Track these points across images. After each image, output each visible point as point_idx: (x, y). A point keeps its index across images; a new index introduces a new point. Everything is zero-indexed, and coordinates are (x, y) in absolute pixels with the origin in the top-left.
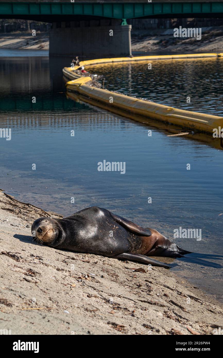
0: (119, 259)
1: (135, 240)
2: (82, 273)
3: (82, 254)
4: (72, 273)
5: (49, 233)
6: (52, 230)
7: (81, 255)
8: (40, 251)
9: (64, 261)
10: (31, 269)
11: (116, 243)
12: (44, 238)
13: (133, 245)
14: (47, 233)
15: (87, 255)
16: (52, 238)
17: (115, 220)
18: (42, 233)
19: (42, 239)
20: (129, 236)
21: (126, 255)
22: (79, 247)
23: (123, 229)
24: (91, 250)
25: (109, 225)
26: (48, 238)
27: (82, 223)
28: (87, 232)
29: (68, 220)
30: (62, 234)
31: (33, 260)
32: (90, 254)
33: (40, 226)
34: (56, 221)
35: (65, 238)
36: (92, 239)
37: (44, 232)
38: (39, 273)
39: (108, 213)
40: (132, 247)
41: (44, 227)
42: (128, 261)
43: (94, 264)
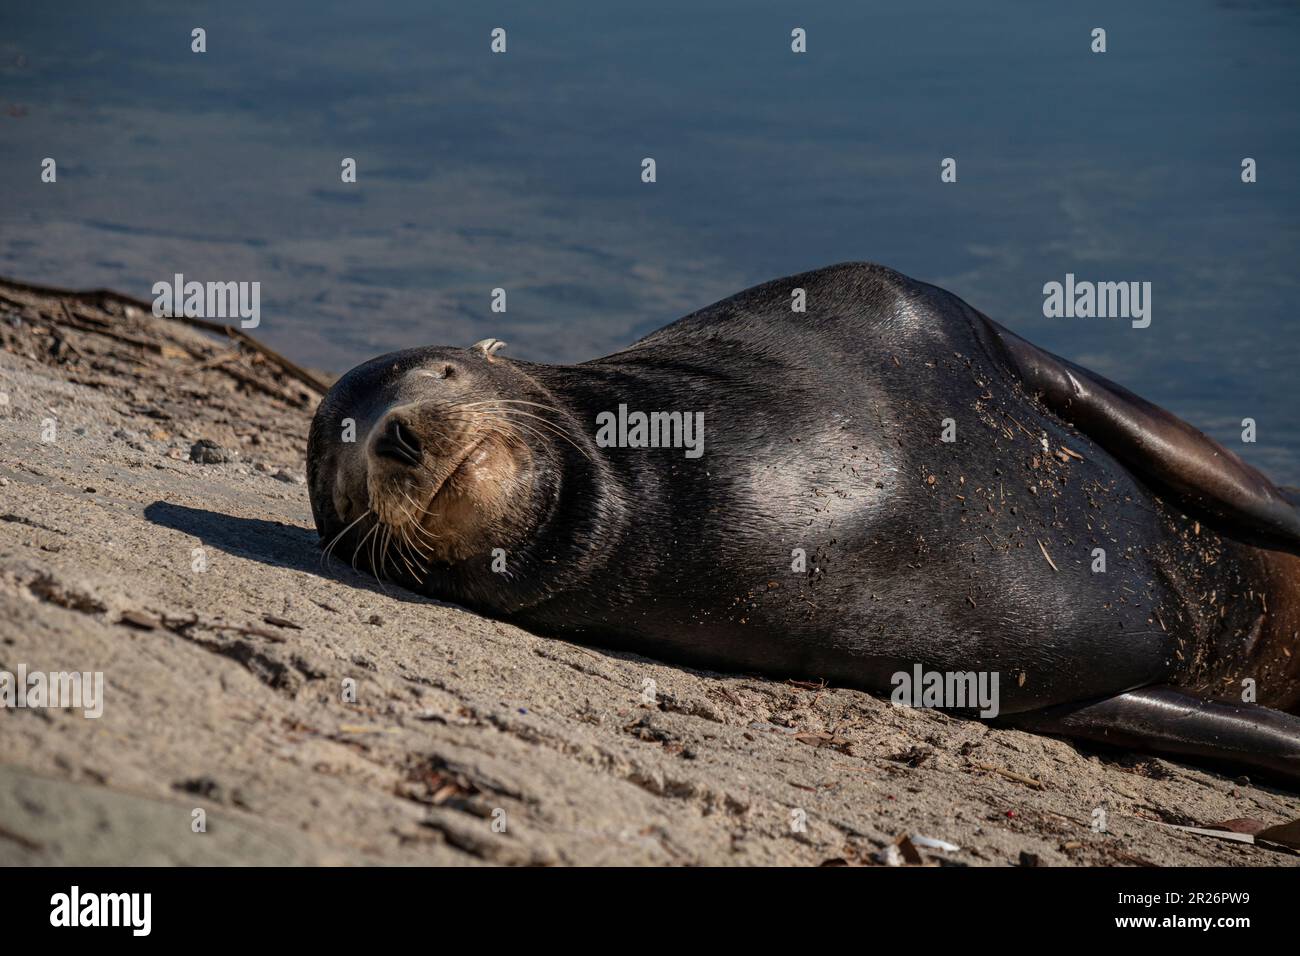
0: (1087, 744)
1: (1208, 571)
2: (842, 829)
3: (767, 685)
4: (763, 823)
5: (480, 475)
6: (511, 445)
7: (759, 697)
8: (415, 639)
9: (645, 731)
10: (439, 762)
11: (1062, 599)
12: (438, 516)
13: (1202, 623)
14: (461, 471)
15: (803, 696)
16: (505, 521)
17: (1033, 385)
18: (418, 471)
19: (425, 520)
20: (1166, 534)
21: (1146, 708)
22: (743, 614)
23: (1115, 478)
24: (842, 654)
25: (997, 433)
26: (470, 522)
27: (765, 401)
28: (816, 483)
29: (639, 372)
30: (592, 493)
31: (406, 694)
32: (834, 684)
33: (401, 409)
34: (533, 381)
35: (625, 529)
36: (857, 545)
37: (437, 455)
38: (518, 797)
39: (978, 326)
40: (1193, 641)
41: (434, 416)
42: (1165, 764)
43: (903, 766)
